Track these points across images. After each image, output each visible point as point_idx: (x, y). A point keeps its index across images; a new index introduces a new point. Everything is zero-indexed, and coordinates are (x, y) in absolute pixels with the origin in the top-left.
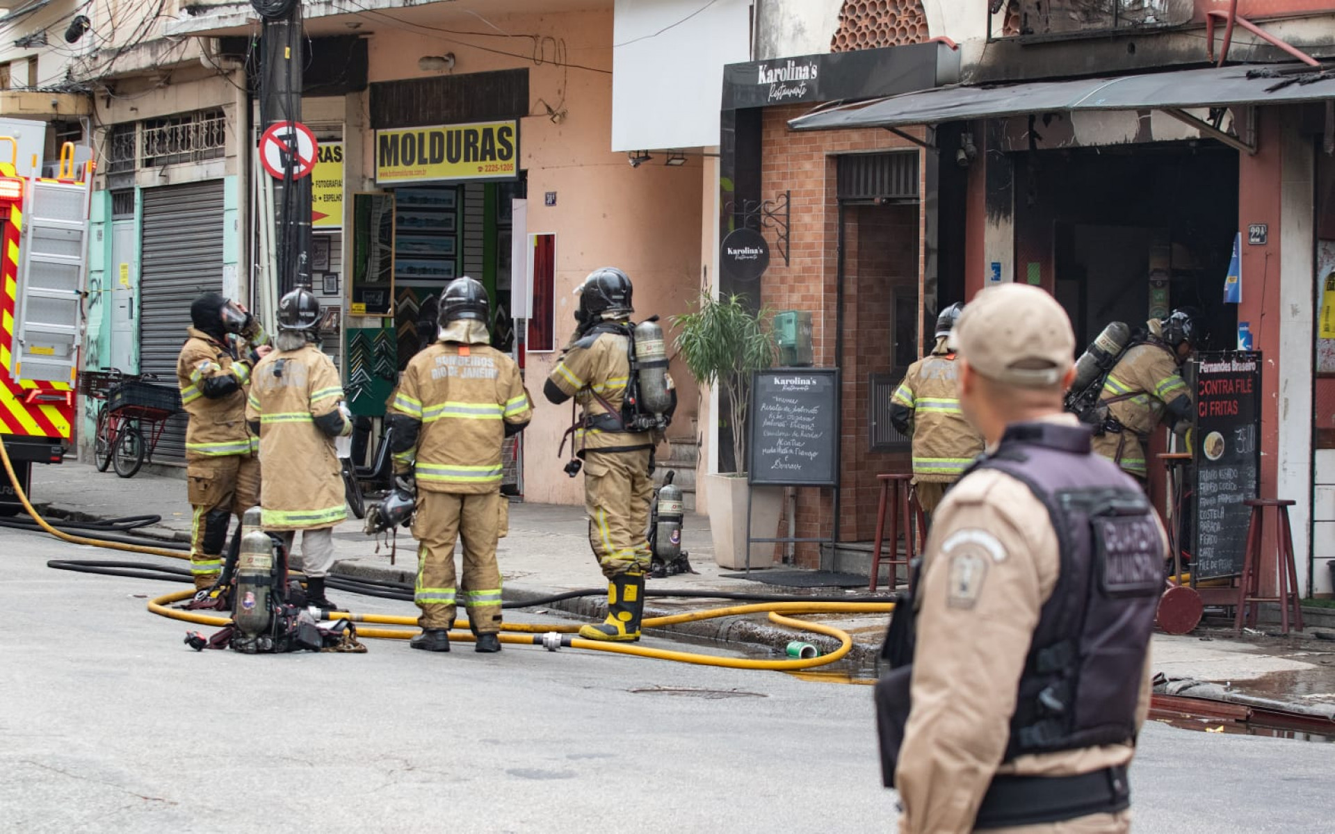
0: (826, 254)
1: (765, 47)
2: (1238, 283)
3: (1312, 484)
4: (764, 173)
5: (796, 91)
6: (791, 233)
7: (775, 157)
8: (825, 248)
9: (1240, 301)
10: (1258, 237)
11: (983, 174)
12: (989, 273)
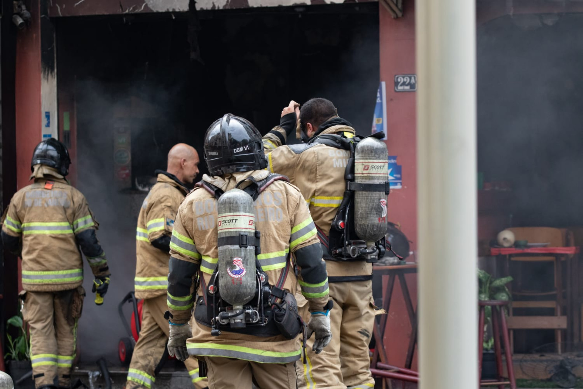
10: (407, 85)
11: (37, 36)
12: (44, 121)
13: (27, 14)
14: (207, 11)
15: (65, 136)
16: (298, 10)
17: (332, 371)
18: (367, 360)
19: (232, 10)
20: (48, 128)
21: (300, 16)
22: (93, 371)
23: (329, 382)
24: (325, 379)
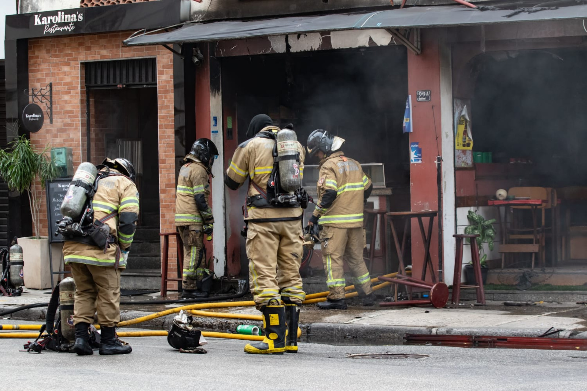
0: (82, 116)
1: (28, 6)
2: (410, 122)
3: (456, 226)
4: (30, 74)
5: (66, 28)
6: (53, 106)
7: (39, 65)
8: (81, 113)
9: (412, 131)
10: (424, 97)
11: (208, 69)
12: (212, 122)
13: (201, 56)
14: (308, 51)
15: (228, 132)
16: (362, 50)
17: (269, 279)
18: (296, 272)
19: (322, 51)
20: (215, 127)
21: (363, 54)
22: (241, 279)
23: (267, 285)
24: (265, 283)
